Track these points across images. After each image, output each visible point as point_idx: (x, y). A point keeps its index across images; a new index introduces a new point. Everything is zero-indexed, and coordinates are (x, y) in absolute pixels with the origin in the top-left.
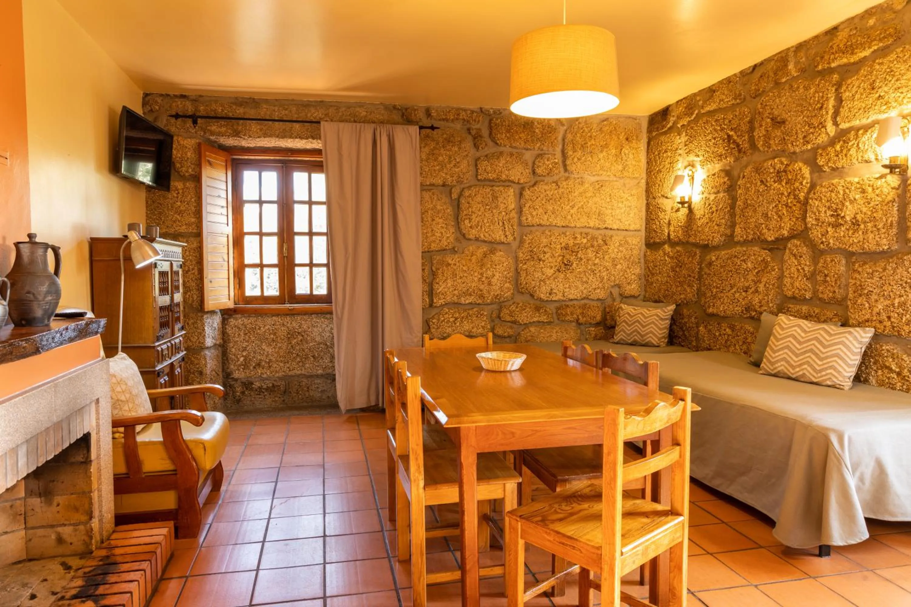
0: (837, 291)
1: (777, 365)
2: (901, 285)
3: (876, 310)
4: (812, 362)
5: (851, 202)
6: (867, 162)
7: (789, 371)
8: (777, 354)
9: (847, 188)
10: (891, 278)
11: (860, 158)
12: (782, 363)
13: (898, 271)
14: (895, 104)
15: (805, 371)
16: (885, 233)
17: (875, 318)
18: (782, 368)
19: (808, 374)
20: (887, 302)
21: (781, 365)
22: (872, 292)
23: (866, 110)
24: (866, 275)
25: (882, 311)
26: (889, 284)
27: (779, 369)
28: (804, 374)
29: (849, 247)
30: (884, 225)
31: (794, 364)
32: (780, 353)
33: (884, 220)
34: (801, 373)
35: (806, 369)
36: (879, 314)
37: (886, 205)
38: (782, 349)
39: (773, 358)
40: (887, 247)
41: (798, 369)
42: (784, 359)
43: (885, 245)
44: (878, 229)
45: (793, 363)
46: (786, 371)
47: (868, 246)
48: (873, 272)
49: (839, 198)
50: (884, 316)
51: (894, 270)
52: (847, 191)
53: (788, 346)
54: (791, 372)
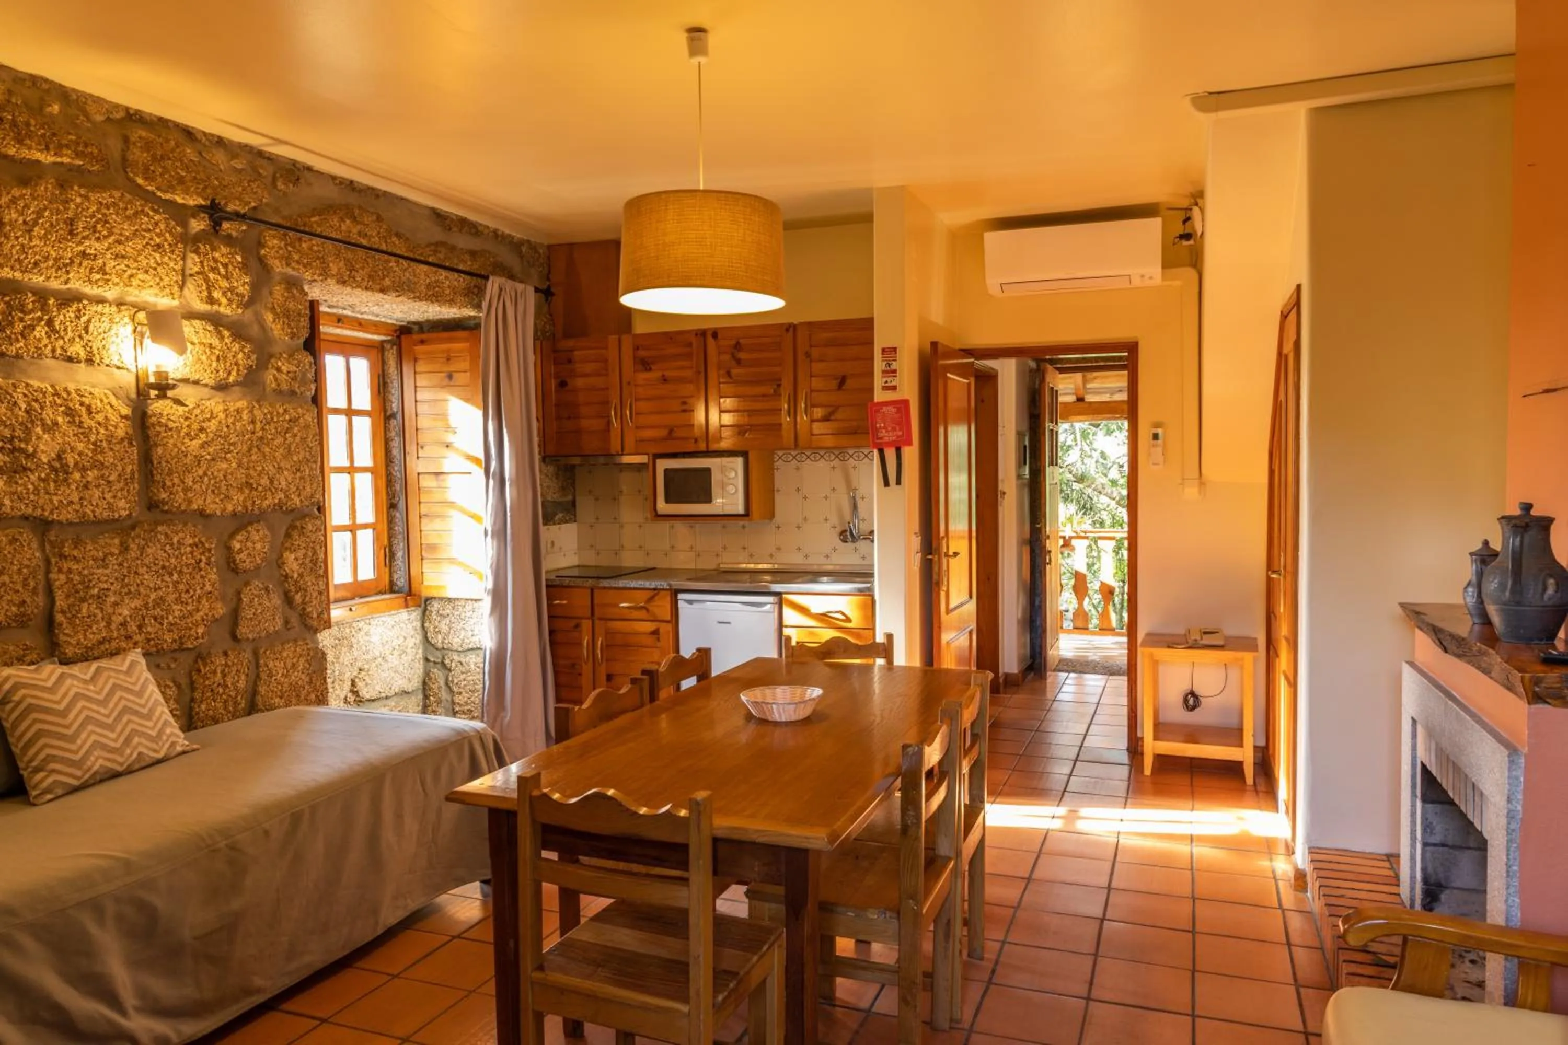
0: (28, 600)
1: (89, 763)
2: (157, 572)
3: (117, 619)
4: (139, 728)
5: (46, 429)
6: (70, 359)
7: (114, 761)
8: (79, 742)
9: (36, 400)
10: (139, 562)
11: (59, 351)
12: (96, 753)
13: (149, 551)
14: (117, 280)
15: (141, 749)
16: (122, 489)
17: (115, 635)
18: (100, 762)
19: (145, 751)
20: (137, 603)
21: (97, 759)
22: (108, 589)
23: (63, 266)
24: (91, 562)
25: (128, 619)
26: (136, 572)
27: (95, 768)
28: (140, 754)
29: (52, 513)
30: (120, 475)
31: (118, 745)
32: (83, 736)
33: (120, 468)
34: (135, 755)
35: (139, 744)
36: (124, 624)
37: (118, 443)
38: (82, 726)
39: (76, 752)
40: (127, 512)
41: (128, 751)
42: (96, 745)
43: (125, 509)
44: (109, 482)
45: (112, 744)
46: (109, 764)
47: (93, 511)
48: (105, 556)
49: (17, 417)
50: (133, 627)
51: (142, 549)
52: (36, 405)
53: (87, 717)
54: (119, 762)
